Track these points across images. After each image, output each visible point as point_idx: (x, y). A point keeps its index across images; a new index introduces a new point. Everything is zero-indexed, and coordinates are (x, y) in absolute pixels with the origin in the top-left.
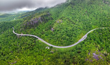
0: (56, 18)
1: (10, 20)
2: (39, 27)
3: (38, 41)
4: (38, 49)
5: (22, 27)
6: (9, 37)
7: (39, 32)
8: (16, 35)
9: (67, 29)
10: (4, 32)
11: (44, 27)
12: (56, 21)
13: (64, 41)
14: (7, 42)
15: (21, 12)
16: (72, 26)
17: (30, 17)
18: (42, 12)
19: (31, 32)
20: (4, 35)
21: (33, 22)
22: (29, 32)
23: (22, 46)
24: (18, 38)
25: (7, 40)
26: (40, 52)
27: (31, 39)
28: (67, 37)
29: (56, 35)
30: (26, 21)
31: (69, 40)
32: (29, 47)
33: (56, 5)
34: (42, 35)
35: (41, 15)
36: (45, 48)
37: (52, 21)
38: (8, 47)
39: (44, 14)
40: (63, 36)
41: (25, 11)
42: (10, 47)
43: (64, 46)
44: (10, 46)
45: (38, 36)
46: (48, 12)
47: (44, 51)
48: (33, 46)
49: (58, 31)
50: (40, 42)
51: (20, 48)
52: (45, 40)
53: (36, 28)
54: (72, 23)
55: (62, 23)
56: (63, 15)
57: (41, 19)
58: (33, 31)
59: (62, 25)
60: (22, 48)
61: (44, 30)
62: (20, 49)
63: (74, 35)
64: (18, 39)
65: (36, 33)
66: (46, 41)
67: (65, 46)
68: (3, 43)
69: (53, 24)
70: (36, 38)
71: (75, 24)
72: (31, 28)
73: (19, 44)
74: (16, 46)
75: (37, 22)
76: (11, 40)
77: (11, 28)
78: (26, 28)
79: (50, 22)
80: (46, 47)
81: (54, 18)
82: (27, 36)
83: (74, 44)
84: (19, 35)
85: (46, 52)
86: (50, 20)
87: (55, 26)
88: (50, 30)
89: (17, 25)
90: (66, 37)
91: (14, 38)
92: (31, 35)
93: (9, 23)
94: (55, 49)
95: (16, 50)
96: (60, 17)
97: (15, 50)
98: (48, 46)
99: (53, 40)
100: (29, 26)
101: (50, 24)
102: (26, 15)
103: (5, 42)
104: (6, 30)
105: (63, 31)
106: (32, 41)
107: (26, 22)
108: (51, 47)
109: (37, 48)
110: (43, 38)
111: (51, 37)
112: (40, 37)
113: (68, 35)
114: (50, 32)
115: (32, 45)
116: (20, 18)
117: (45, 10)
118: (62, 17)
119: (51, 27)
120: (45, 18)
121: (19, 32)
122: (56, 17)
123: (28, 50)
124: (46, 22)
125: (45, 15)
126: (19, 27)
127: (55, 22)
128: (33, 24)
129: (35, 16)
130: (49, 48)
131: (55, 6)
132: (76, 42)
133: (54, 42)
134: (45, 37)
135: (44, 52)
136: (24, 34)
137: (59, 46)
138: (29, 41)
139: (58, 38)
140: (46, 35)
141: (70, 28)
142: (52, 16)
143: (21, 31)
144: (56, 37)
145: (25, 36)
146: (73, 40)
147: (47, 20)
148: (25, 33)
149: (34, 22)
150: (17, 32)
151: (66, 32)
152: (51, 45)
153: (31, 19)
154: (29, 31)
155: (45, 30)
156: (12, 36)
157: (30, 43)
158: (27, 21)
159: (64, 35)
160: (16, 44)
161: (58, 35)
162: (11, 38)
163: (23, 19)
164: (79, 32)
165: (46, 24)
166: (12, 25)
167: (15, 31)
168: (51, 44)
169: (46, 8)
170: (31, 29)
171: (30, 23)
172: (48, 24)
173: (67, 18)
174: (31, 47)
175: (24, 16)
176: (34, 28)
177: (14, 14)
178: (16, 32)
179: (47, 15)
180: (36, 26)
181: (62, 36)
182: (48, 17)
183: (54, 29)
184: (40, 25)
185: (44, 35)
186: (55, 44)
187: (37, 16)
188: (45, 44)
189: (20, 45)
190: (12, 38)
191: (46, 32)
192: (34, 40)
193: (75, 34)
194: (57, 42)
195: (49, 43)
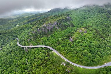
0: (78, 26)
1: (10, 28)
2: (54, 36)
3: (52, 54)
4: (52, 65)
5: (30, 36)
6: (12, 53)
7: (53, 41)
8: (23, 48)
9: (91, 43)
10: (4, 48)
11: (61, 35)
12: (78, 30)
13: (85, 59)
14: (10, 62)
15: (27, 14)
16: (99, 41)
17: (41, 21)
18: (59, 14)
19: (44, 42)
20: (4, 53)
21: (45, 28)
22: (40, 42)
23: (33, 63)
24: (26, 52)
25: (10, 59)
26: (55, 69)
27: (44, 51)
28: (90, 54)
29: (75, 48)
30: (35, 27)
31: (91, 58)
32: (42, 62)
33: (83, 7)
34: (58, 46)
35: (58, 19)
36: (60, 64)
37: (72, 29)
38: (14, 69)
39: (61, 18)
40: (84, 51)
41: (34, 13)
42: (17, 69)
43: (83, 65)
44: (17, 67)
45: (52, 47)
46: (68, 15)
47: (59, 68)
48: (47, 61)
49: (79, 43)
50: (54, 55)
51: (31, 66)
52: (61, 53)
53: (50, 36)
54: (100, 37)
55: (85, 34)
56: (90, 24)
57: (57, 24)
58: (47, 40)
59: (85, 36)
60: (33, 65)
61: (60, 40)
62: (30, 69)
63: (99, 53)
64: (26, 54)
65: (50, 43)
66: (63, 55)
67: (85, 65)
68: (4, 65)
69: (73, 33)
70: (50, 49)
71: (104, 39)
72: (43, 36)
73: (29, 60)
74: (25, 65)
75: (51, 29)
76: (16, 58)
77: (14, 39)
78: (36, 36)
79: (69, 29)
80: (62, 62)
81: (75, 25)
82: (38, 47)
83: (96, 66)
84: (27, 47)
85: (62, 70)
86: (69, 26)
87: (76, 35)
88: (68, 41)
89: (23, 34)
90: (87, 54)
91: (20, 53)
92: (43, 46)
93: (9, 33)
94: (72, 68)
95: (26, 71)
96: (85, 25)
97: (24, 72)
98: (64, 61)
99: (70, 54)
100: (40, 34)
101: (70, 32)
102: (34, 18)
103: (7, 63)
104: (5, 44)
105: (86, 44)
106: (45, 53)
107: (36, 29)
108: (68, 64)
109: (52, 63)
110: (59, 50)
111: (69, 50)
112: (55, 48)
113: (91, 51)
114: (68, 43)
115: (45, 60)
116: (26, 23)
117: (64, 12)
118: (88, 26)
119: (69, 36)
120: (63, 24)
121: (27, 43)
122: (79, 24)
123: (41, 67)
124: (63, 29)
125: (63, 20)
126: (26, 36)
127: (76, 31)
128: (46, 31)
129: (48, 20)
130: (65, 65)
131: (80, 8)
132: (100, 64)
133: (71, 56)
134: (62, 48)
135: (59, 70)
136: (33, 45)
137: (77, 64)
138: (41, 54)
139: (77, 52)
140: (63, 46)
141: (96, 43)
142: (73, 22)
143: (30, 42)
144: (75, 50)
145: (35, 48)
146: (96, 60)
147: (65, 26)
148: (36, 43)
149: (47, 28)
150: (23, 43)
151: (90, 46)
152: (68, 61)
153: (42, 24)
154: (40, 40)
155: (62, 39)
156: (17, 51)
157: (43, 57)
158: (37, 27)
159: (86, 50)
160: (24, 62)
161: (78, 49)
162: (16, 55)
163: (31, 24)
164: (108, 52)
165: (64, 32)
166: (14, 35)
167: (20, 42)
168: (68, 59)
169: (65, 9)
170: (43, 38)
171: (42, 30)
172: (66, 32)
173: (95, 29)
174: (44, 62)
175: (33, 21)
176: (47, 36)
177: (15, 18)
178: (22, 45)
179: (66, 20)
180: (49, 34)
181: (82, 51)
182: (67, 23)
183: (73, 39)
184: (55, 32)
185: (60, 46)
186: (73, 59)
187: (52, 20)
188: (61, 58)
189: (30, 62)
190: (18, 53)
191: (63, 42)
192: (47, 52)
193: (101, 52)
194: (76, 57)
195: (65, 57)
